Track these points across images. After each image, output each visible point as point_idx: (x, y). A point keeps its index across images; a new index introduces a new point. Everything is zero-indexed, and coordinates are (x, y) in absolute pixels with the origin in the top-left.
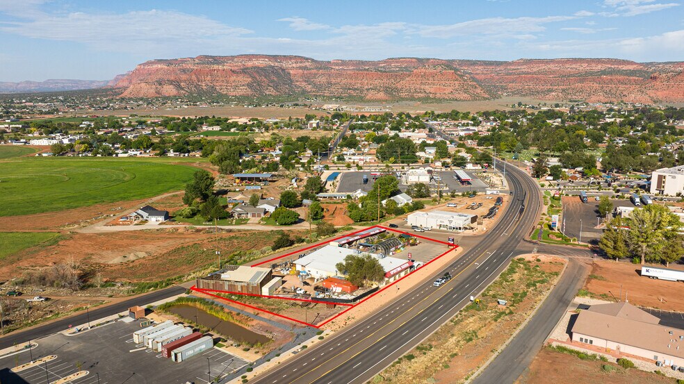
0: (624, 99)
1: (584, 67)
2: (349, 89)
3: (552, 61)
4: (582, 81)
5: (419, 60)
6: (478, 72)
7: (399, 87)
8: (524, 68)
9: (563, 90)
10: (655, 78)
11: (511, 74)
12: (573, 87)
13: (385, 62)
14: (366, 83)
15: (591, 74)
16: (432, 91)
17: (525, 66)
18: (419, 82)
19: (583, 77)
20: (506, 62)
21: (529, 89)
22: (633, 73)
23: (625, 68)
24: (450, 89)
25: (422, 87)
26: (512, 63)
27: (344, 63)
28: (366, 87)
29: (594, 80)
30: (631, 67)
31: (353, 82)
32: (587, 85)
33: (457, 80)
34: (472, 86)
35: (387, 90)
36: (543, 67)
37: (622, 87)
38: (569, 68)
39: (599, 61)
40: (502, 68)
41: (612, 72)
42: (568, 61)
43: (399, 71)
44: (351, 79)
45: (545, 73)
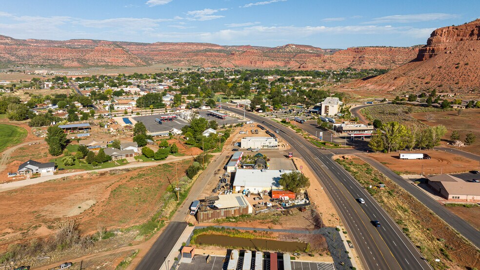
0: (221, 65)
1: (194, 48)
2: (49, 60)
3: (177, 44)
4: (196, 55)
5: (94, 41)
6: (133, 49)
7: (87, 58)
8: (161, 48)
9: (188, 60)
10: (233, 54)
11: (154, 51)
12: (192, 58)
13: (70, 41)
14: (61, 56)
15: (200, 51)
16: (110, 61)
17: (161, 46)
18: (100, 55)
19: (197, 53)
20: (149, 44)
21: (168, 60)
22: (220, 51)
23: (215, 48)
24: (121, 60)
25: (103, 58)
26: (153, 44)
27: (37, 41)
28: (61, 58)
29: (202, 55)
30: (218, 48)
31: (51, 54)
32: (200, 58)
33: (125, 54)
34: (135, 58)
35: (78, 60)
36: (172, 47)
37: (217, 59)
38: (187, 48)
39: (202, 44)
40: (147, 47)
41: (210, 51)
42: (185, 44)
43: (80, 48)
44: (49, 52)
45: (174, 50)
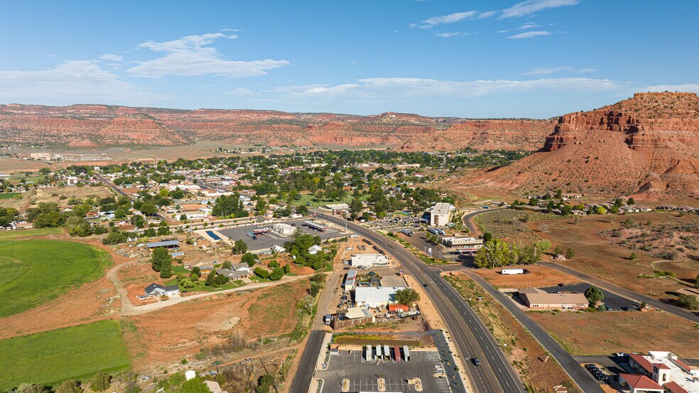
0: (293, 143)
1: (254, 117)
2: (45, 136)
3: (229, 111)
4: (258, 128)
5: (110, 108)
6: (165, 118)
7: (102, 134)
8: (206, 117)
9: (247, 136)
10: (311, 127)
11: (196, 121)
12: (253, 133)
13: (73, 107)
14: (64, 131)
15: (263, 122)
16: (135, 137)
17: (206, 115)
18: (121, 130)
19: (258, 125)
20: (189, 111)
21: (217, 135)
22: (291, 122)
23: (284, 118)
24: (153, 136)
25: (125, 134)
26: (195, 112)
27: (23, 107)
28: (64, 134)
29: (267, 128)
30: (288, 117)
31: (48, 128)
32: (264, 132)
33: (157, 128)
34: (171, 133)
35: (90, 137)
36: (222, 116)
37: (288, 134)
38: (245, 117)
39: (265, 112)
40: (186, 115)
41: (276, 122)
42: (241, 112)
43: (89, 117)
44: (45, 125)
45: (226, 121)
